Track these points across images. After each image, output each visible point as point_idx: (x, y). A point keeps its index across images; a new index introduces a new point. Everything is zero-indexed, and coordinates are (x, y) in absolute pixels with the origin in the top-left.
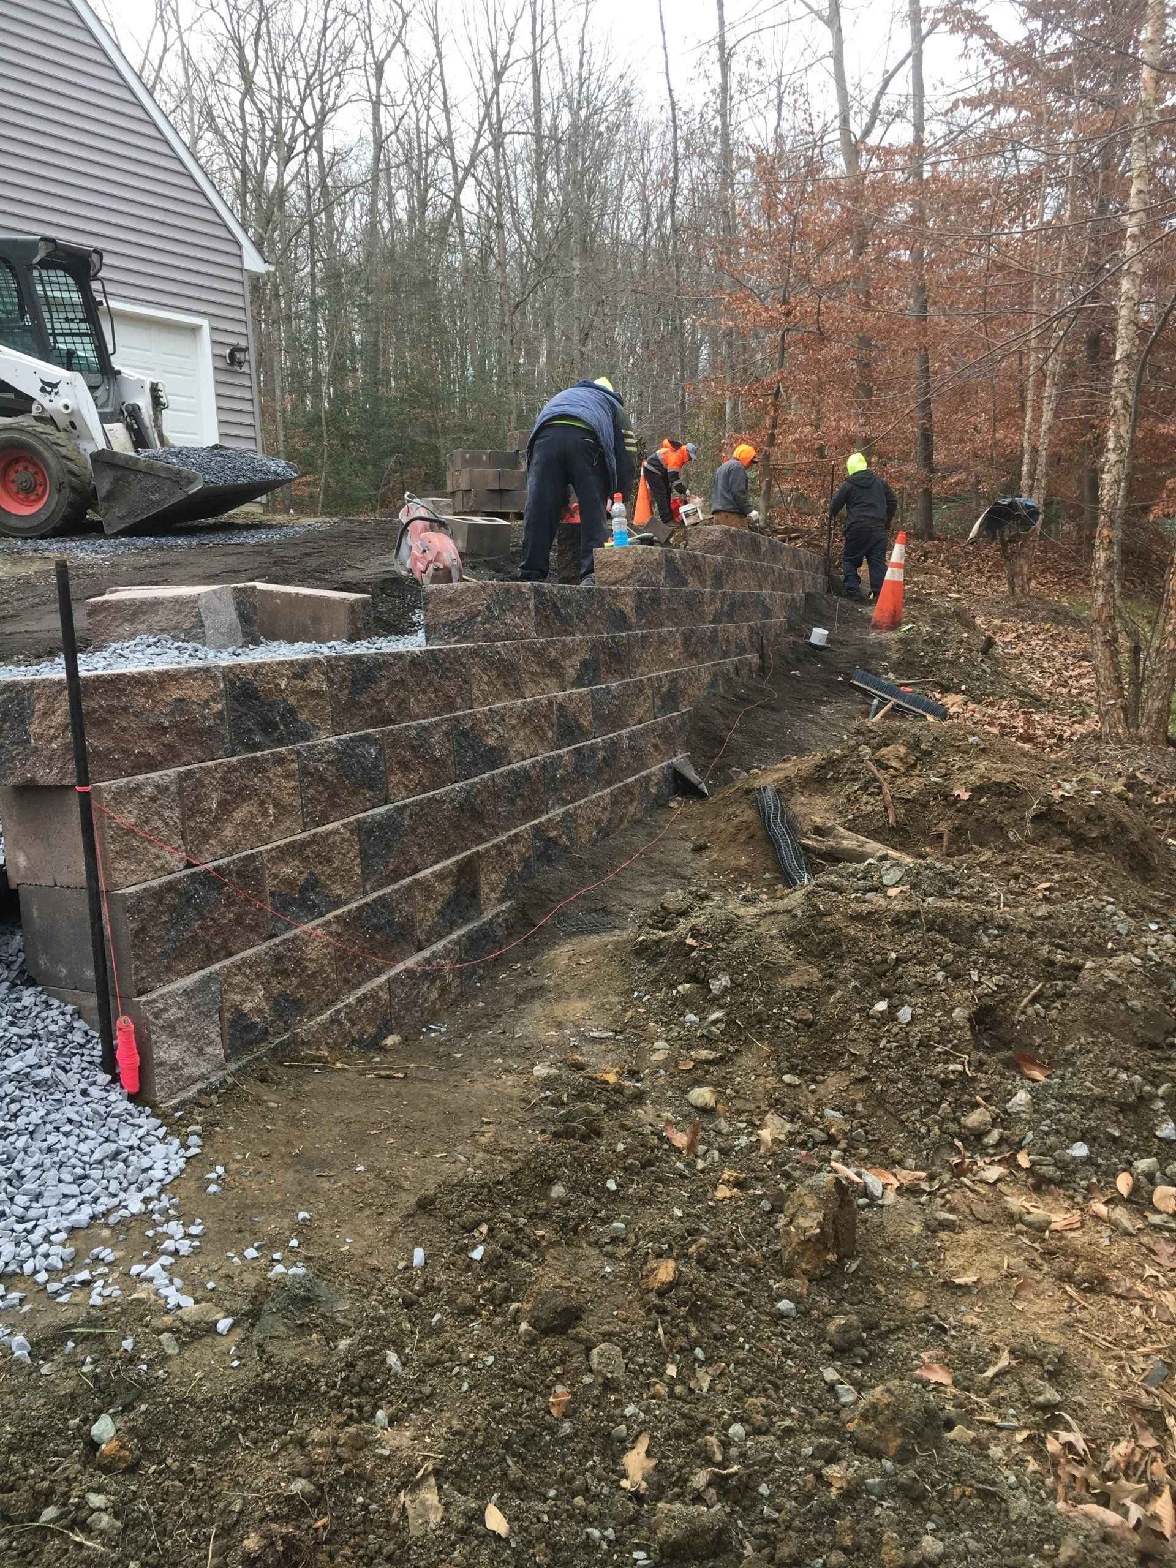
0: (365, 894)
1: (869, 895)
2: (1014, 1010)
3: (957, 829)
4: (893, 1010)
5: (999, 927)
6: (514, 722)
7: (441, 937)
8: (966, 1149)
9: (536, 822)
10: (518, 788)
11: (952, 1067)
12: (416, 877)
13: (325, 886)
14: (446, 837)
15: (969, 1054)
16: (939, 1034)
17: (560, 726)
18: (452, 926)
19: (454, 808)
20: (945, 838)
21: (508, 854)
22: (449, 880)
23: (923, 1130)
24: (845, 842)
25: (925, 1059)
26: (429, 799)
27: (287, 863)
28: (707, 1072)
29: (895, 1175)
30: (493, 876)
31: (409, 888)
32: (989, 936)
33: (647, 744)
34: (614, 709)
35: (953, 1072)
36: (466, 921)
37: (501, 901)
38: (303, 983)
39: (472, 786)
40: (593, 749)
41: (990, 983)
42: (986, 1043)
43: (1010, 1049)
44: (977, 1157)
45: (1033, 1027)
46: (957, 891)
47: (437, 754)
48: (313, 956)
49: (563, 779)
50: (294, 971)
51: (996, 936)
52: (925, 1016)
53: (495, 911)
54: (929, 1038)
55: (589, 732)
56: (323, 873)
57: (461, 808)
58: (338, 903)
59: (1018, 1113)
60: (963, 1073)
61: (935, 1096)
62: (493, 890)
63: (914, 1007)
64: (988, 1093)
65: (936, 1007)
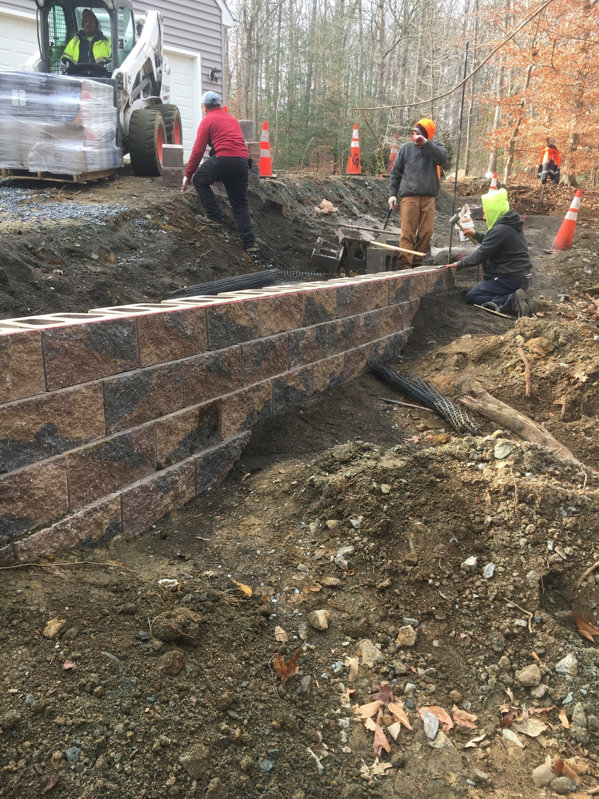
0: (108, 434)
1: (480, 466)
2: (577, 577)
3: (573, 402)
4: (480, 564)
5: (577, 506)
6: (265, 309)
7: (180, 459)
8: (516, 697)
9: (277, 377)
10: (264, 354)
11: (517, 622)
12: (158, 420)
13: (64, 431)
14: (193, 390)
15: (533, 613)
16: (512, 592)
17: (307, 311)
18: (192, 451)
19: (203, 370)
20: (563, 408)
21: (249, 399)
22: (191, 420)
23: (483, 677)
24: (490, 405)
25: (497, 610)
26: (177, 365)
27: (21, 418)
28: (329, 596)
29: (451, 715)
30: (235, 415)
31: (151, 428)
32: (568, 512)
33: (381, 322)
34: (354, 299)
35: (518, 626)
36: (206, 446)
37: (239, 430)
38: (32, 505)
39: (221, 355)
40: (333, 327)
41: (561, 554)
42: (552, 600)
43: (570, 608)
44: (524, 706)
45: (591, 593)
46: (551, 469)
47: (189, 332)
48: (42, 485)
49: (305, 347)
50: (20, 498)
51: (574, 513)
52: (505, 574)
53: (234, 438)
54: (504, 594)
55: (331, 315)
56: (62, 422)
57: (209, 369)
58: (78, 442)
59: (563, 674)
60: (526, 629)
61: (499, 646)
62: (234, 424)
63: (497, 564)
64: (542, 651)
65: (515, 568)
